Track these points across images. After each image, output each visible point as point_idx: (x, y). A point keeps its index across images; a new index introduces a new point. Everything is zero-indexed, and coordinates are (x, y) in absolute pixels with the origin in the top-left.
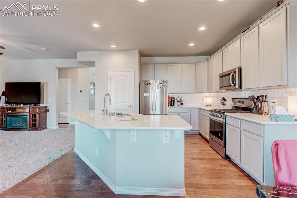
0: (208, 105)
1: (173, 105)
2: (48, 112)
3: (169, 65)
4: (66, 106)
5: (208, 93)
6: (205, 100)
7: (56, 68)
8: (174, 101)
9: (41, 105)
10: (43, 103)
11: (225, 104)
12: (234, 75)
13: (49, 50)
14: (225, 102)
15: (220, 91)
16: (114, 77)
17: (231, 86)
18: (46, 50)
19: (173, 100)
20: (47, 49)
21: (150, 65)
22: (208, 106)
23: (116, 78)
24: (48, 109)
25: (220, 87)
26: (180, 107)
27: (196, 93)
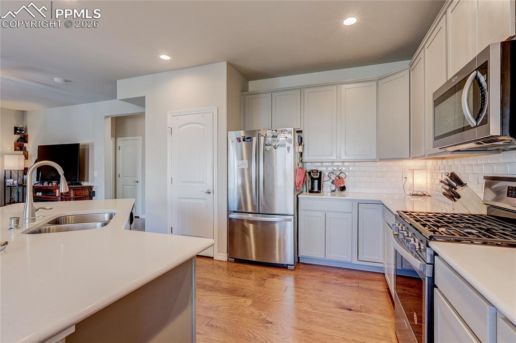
0: (419, 193)
1: (316, 189)
2: (94, 196)
3: (307, 91)
4: (136, 186)
5: (414, 158)
6: (410, 180)
7: (106, 117)
8: (319, 179)
9: (85, 184)
10: (88, 181)
11: (459, 197)
12: (482, 79)
13: (70, 81)
14: (460, 190)
15: (437, 150)
16: (179, 128)
17: (469, 127)
18: (63, 82)
19: (316, 179)
20: (66, 81)
21: (261, 95)
22: (416, 195)
23: (183, 128)
24: (94, 192)
25: (436, 138)
26: (338, 195)
27: (381, 160)
